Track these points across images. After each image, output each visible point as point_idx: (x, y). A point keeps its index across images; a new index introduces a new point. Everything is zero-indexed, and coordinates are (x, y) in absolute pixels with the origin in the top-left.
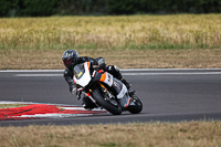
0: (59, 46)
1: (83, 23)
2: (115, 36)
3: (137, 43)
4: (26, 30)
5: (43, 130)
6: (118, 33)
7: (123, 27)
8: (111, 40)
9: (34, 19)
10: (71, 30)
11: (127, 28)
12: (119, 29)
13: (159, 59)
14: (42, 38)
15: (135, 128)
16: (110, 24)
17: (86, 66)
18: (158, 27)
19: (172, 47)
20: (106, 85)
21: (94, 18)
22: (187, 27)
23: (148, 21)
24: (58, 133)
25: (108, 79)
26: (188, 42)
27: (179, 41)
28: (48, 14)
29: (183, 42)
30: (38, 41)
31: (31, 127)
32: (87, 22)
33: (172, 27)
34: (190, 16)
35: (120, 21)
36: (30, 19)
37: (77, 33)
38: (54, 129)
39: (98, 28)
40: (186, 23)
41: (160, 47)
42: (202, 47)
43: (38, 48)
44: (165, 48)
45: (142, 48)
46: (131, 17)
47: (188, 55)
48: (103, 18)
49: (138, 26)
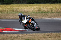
0: (13, 12)
1: (20, 6)
2: (29, 10)
3: (35, 12)
4: (4, 8)
5: (9, 35)
6: (30, 9)
7: (31, 7)
8: (28, 11)
9: (7, 5)
10: (17, 8)
11: (32, 8)
12: (30, 8)
13: (41, 16)
14: (9, 10)
15: (35, 35)
16: (27, 6)
17: (25, 18)
18: (41, 7)
19: (45, 13)
20: (31, 23)
21: (23, 5)
22: (49, 7)
23: (38, 6)
24: (13, 36)
25: (31, 21)
26: (49, 11)
27: (47, 11)
28: (10, 4)
29: (48, 11)
30: (8, 11)
31: (6, 34)
32: (21, 6)
33: (45, 7)
34: (50, 4)
35: (30, 6)
36: (5, 5)
37: (19, 9)
38: (12, 35)
39: (24, 8)
40: (49, 6)
41: (41, 13)
42: (53, 12)
43: (8, 13)
44: (43, 13)
45: (37, 13)
46: (33, 5)
47: (49, 15)
48: (26, 5)
49: (35, 7)
